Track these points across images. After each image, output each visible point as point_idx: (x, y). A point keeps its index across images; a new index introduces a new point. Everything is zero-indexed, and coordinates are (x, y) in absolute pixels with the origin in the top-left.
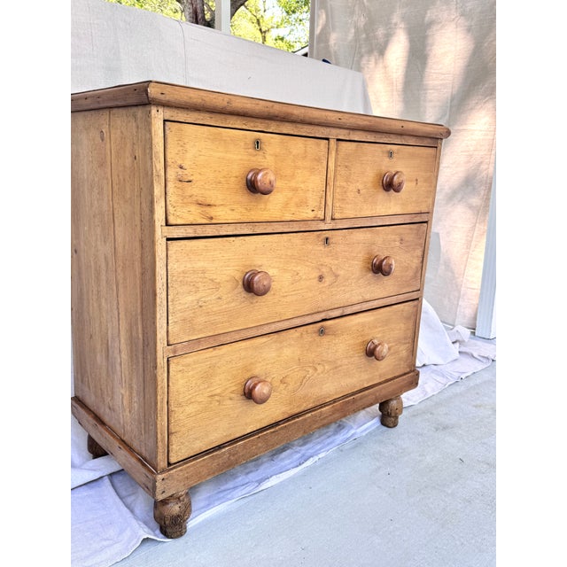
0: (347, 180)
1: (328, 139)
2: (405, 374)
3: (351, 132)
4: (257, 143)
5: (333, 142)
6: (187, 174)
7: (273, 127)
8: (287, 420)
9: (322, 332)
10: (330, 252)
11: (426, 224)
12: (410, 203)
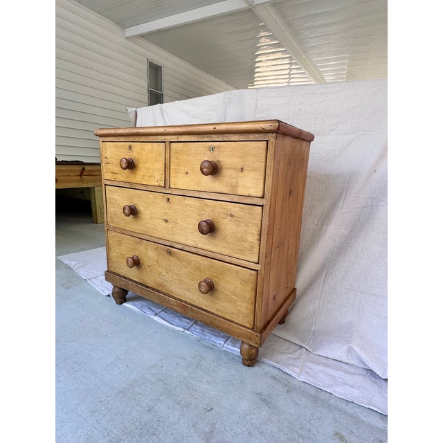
0: (178, 165)
1: (165, 142)
2: (246, 327)
3: (179, 137)
4: (130, 147)
5: (167, 143)
6: (109, 160)
7: (137, 139)
8: (154, 289)
9: (170, 253)
10: (171, 207)
11: (260, 208)
12: (235, 186)
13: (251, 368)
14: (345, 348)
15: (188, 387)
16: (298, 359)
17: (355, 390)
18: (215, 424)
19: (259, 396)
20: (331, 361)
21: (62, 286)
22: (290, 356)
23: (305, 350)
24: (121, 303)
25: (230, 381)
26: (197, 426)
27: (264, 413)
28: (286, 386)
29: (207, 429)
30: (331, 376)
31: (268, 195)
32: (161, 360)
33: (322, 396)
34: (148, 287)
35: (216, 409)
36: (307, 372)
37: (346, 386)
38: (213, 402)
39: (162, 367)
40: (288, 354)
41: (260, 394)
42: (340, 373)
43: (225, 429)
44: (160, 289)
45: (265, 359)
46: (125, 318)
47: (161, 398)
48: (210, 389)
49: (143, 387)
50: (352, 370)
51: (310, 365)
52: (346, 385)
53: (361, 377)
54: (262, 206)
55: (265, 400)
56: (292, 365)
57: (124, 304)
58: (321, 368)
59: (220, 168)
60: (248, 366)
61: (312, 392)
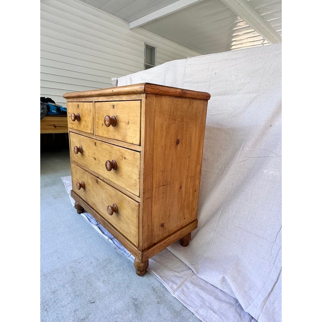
0: (98, 119)
1: (92, 102)
2: (134, 245)
3: (99, 98)
4: (78, 105)
5: (94, 103)
6: (70, 115)
7: (81, 99)
8: (91, 207)
9: (97, 182)
10: (97, 149)
11: (139, 153)
12: (125, 136)
13: (141, 278)
14: (220, 277)
15: (88, 282)
16: (181, 277)
17: (216, 316)
18: (90, 314)
19: (133, 301)
20: (209, 286)
21: (53, 197)
22: (177, 274)
23: (191, 272)
24: (80, 213)
25: (119, 284)
26: (77, 312)
27: (130, 315)
28: (160, 297)
29: (82, 317)
30: (202, 298)
31: (143, 144)
32: (82, 258)
33: (184, 314)
34: (89, 205)
35: (97, 302)
36: (183, 290)
37: (209, 311)
38: (98, 297)
39: (80, 263)
40: (175, 271)
41: (135, 300)
42: (211, 297)
43: (94, 320)
44: (93, 207)
45: (154, 273)
46: (77, 224)
47: (66, 285)
48: (102, 286)
49: (60, 274)
50: (224, 298)
51: (189, 284)
52: (211, 309)
53: (228, 306)
54: (140, 152)
55: (137, 306)
56: (173, 282)
57: (82, 214)
58: (197, 289)
59: (118, 121)
60: (139, 275)
61: (178, 307)
